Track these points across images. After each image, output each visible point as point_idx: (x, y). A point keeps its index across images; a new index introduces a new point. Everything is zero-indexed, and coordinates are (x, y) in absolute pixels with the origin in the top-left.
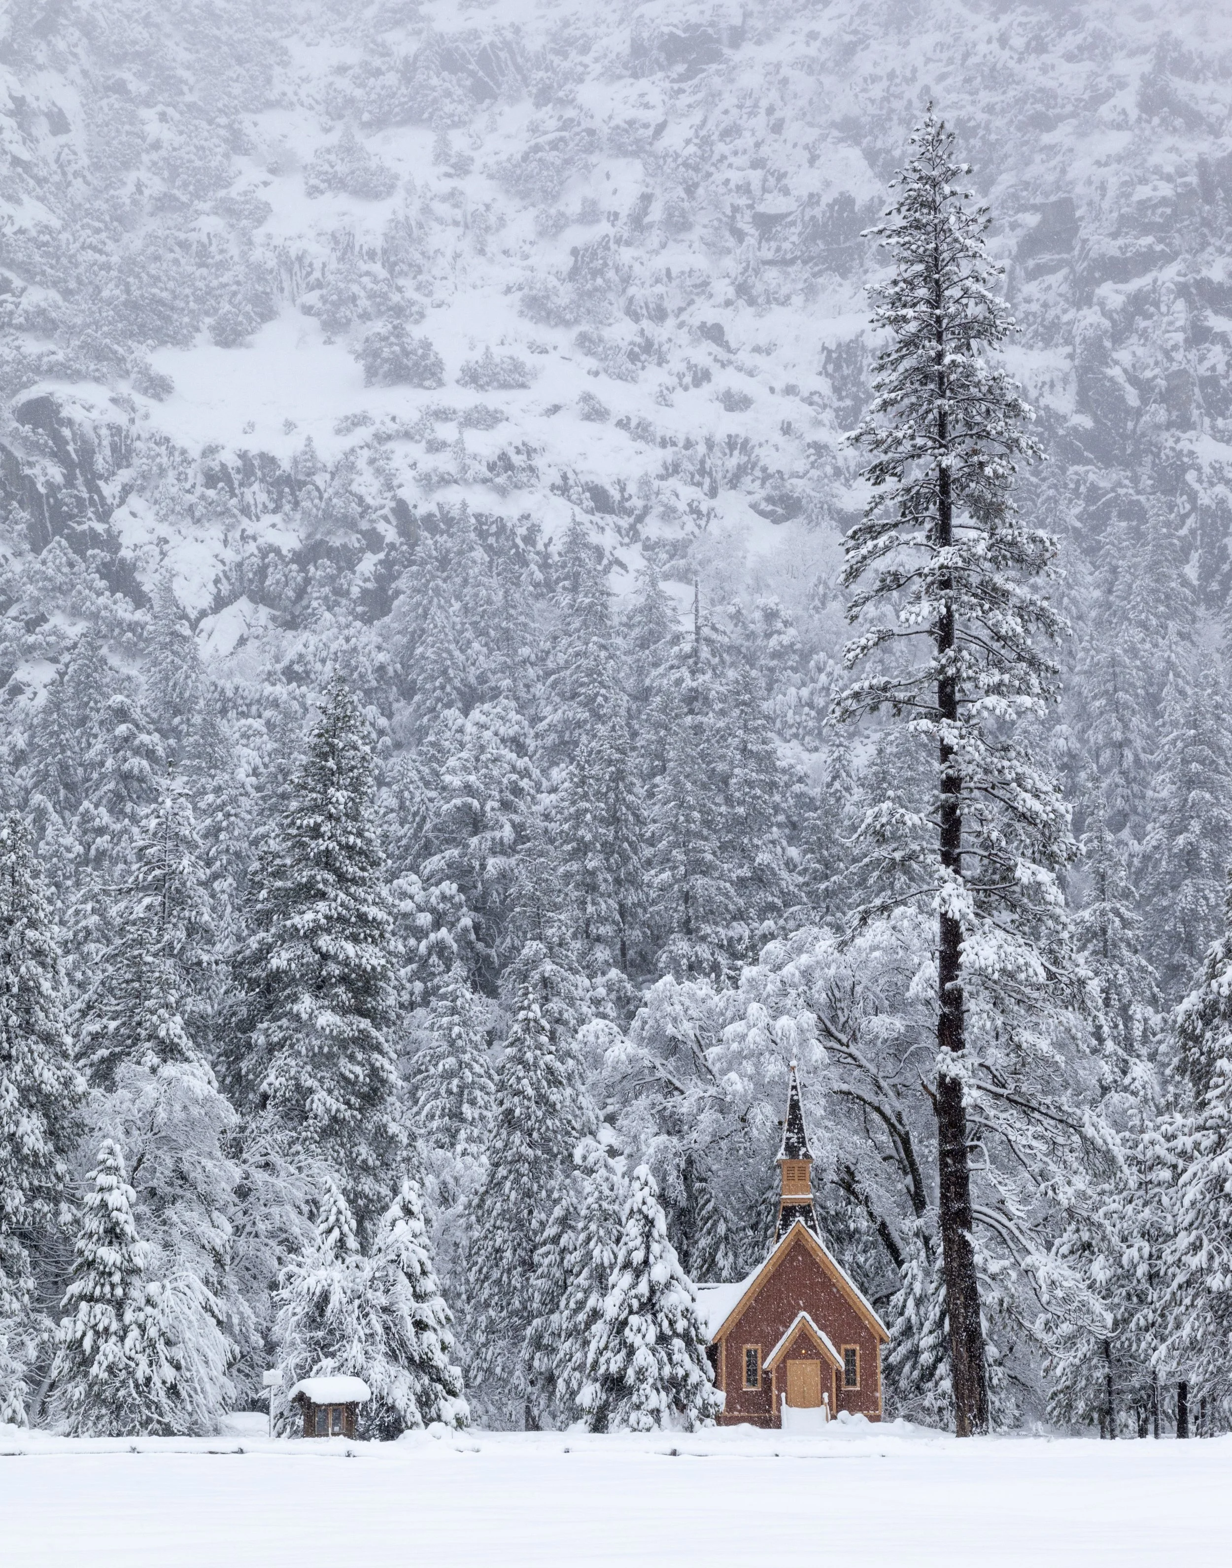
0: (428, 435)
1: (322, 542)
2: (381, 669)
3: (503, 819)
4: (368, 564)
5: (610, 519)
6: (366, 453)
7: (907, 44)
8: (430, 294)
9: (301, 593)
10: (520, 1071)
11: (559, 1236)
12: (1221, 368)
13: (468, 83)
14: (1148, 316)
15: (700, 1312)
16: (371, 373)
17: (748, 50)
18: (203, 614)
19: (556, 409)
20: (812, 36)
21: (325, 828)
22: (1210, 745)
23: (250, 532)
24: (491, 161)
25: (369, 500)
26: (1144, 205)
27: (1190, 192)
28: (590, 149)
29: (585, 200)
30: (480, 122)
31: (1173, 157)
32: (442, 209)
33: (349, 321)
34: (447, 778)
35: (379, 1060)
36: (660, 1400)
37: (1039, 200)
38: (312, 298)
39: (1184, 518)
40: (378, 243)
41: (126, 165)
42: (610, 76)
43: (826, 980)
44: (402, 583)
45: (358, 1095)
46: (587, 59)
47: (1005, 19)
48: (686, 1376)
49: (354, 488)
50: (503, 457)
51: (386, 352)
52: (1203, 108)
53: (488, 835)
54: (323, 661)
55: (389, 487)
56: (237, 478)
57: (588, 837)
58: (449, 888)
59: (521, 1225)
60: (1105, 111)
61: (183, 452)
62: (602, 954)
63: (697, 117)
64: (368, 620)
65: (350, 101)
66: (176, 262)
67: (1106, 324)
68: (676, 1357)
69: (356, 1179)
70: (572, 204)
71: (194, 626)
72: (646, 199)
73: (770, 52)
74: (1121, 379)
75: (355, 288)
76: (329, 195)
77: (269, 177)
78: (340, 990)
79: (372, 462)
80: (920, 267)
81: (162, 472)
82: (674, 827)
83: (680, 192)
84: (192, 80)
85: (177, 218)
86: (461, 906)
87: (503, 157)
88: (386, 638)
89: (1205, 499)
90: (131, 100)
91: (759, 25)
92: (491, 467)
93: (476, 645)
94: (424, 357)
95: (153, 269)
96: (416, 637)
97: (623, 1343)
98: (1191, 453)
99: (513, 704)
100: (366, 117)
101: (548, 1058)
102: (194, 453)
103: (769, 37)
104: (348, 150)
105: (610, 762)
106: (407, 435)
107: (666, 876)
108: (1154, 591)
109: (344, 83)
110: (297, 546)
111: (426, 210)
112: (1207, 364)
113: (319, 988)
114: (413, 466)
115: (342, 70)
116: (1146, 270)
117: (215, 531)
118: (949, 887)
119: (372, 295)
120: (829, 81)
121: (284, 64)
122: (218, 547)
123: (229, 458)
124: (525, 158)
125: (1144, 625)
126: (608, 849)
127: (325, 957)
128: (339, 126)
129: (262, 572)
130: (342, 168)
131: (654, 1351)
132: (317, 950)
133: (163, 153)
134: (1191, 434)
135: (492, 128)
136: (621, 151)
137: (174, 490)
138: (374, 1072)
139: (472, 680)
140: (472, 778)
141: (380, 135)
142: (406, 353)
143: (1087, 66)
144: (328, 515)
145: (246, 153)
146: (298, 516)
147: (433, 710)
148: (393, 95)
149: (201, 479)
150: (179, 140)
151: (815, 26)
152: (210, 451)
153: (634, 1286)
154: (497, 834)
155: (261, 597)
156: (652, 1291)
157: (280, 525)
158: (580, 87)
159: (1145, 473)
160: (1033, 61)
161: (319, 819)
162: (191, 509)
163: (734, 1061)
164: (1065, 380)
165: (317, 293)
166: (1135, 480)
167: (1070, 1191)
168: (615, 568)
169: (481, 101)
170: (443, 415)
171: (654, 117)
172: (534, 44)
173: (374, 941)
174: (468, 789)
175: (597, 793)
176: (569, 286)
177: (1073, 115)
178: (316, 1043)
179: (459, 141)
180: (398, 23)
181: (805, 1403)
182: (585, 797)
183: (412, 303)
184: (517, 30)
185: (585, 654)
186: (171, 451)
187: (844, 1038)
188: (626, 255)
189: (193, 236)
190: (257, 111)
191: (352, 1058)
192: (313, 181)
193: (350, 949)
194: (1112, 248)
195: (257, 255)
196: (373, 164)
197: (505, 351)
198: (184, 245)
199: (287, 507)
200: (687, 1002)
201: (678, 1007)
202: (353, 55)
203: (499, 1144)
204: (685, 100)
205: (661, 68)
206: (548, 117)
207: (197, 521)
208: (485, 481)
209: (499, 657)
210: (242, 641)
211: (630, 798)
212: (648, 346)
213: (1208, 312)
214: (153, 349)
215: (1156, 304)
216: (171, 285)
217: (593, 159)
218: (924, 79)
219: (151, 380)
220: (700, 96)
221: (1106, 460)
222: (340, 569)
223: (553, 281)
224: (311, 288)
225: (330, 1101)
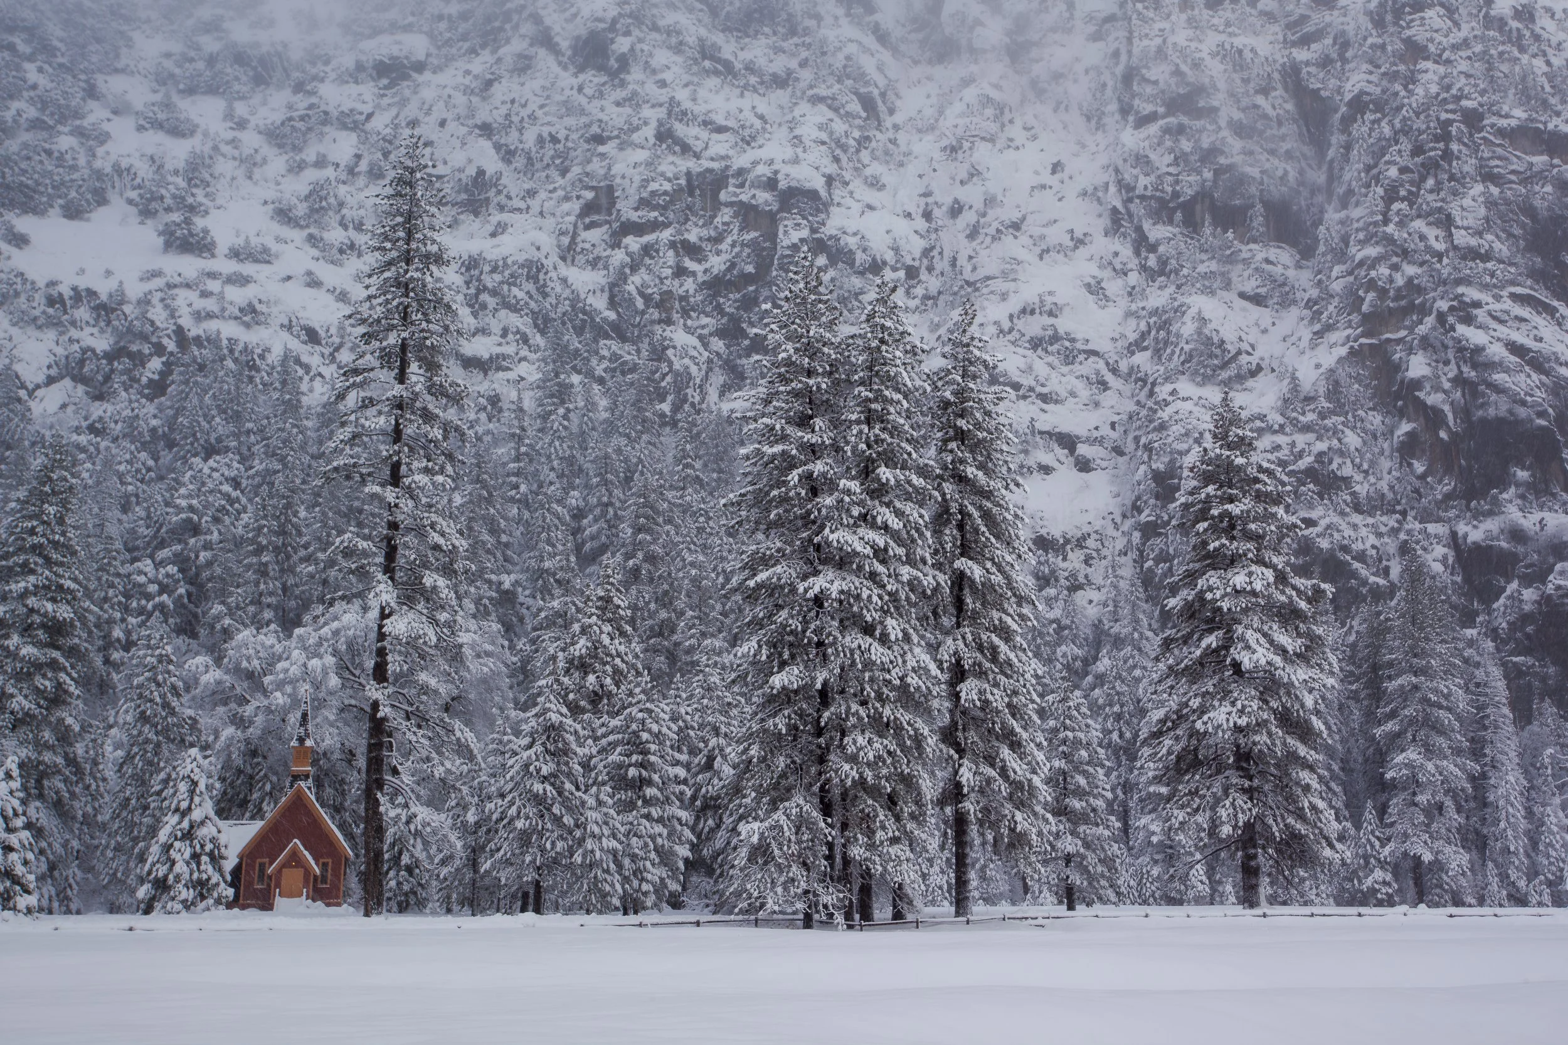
0: (202, 287)
1: (124, 348)
2: (153, 430)
3: (213, 528)
4: (156, 364)
5: (317, 348)
6: (159, 295)
7: (523, 84)
8: (213, 200)
9: (108, 378)
10: (153, 687)
11: (162, 791)
12: (691, 292)
13: (251, 73)
14: (652, 258)
15: (223, 839)
16: (168, 246)
17: (427, 75)
18: (38, 387)
19: (289, 278)
20: (468, 72)
21: (39, 529)
22: (651, 508)
23: (75, 337)
24: (261, 123)
25: (158, 324)
26: (653, 193)
27: (681, 189)
28: (324, 123)
29: (318, 154)
30: (256, 99)
31: (672, 167)
32: (225, 149)
33: (157, 211)
34: (178, 501)
35: (63, 676)
36: (188, 894)
37: (594, 184)
38: (133, 195)
39: (664, 375)
40: (181, 165)
41: (11, 97)
42: (341, 80)
43: (347, 637)
44: (175, 376)
45: (46, 699)
46: (328, 69)
47: (582, 77)
48: (209, 879)
49: (149, 315)
50: (250, 305)
51: (179, 233)
52: (691, 142)
53: (202, 538)
54: (116, 422)
55: (173, 316)
56: (68, 303)
57: (265, 542)
58: (172, 569)
59: (143, 783)
60: (636, 137)
61: (33, 283)
62: (268, 614)
63: (394, 111)
64: (150, 399)
65: (172, 76)
66: (41, 162)
67: (628, 260)
68: (203, 867)
69: (40, 753)
70: (310, 155)
71: (31, 393)
72: (358, 157)
73: (441, 78)
74: (634, 293)
75: (163, 191)
76: (151, 132)
77: (111, 116)
78: (40, 632)
79: (162, 300)
80: (399, 219)
81: (17, 294)
82: (319, 539)
83: (379, 155)
84: (63, 49)
85: (45, 134)
86: (178, 581)
87: (269, 121)
88: (161, 411)
89: (677, 366)
90: (19, 56)
91: (436, 62)
92: (241, 310)
93: (218, 420)
94: (203, 238)
95: (24, 165)
96: (179, 411)
97: (169, 859)
98: (671, 340)
99: (237, 457)
100: (181, 86)
101: (173, 679)
102: (41, 283)
103: (441, 70)
104: (168, 106)
105: (283, 497)
106: (188, 286)
107: (311, 568)
108: (635, 417)
109: (169, 64)
110: (107, 348)
111: (215, 148)
112: (684, 288)
113: (26, 630)
114: (190, 305)
115: (168, 55)
116: (653, 231)
117: (51, 335)
118: (382, 586)
119: (174, 197)
120: (475, 99)
121: (129, 47)
122: (53, 346)
123: (65, 290)
124: (283, 124)
125: (628, 436)
126: (277, 550)
127: (32, 610)
128: (163, 89)
129: (82, 362)
130: (161, 116)
131: (188, 863)
132: (26, 606)
133: (38, 92)
134: (672, 328)
135: (264, 103)
136: (344, 127)
137: (24, 307)
138: (59, 685)
139: (213, 441)
140: (194, 502)
141: (189, 99)
142: (192, 235)
143: (628, 110)
144: (129, 330)
145: (98, 99)
146: (110, 330)
147: (184, 457)
148: (200, 75)
149: (43, 301)
150: (50, 86)
151: (469, 67)
152: (52, 284)
153: (179, 823)
154: (208, 537)
155: (80, 379)
156: (192, 827)
157: (97, 334)
158: (321, 86)
159: (645, 346)
160: (597, 103)
161: (35, 523)
162: (35, 319)
163: (280, 686)
164: (602, 291)
165: (137, 192)
166: (638, 351)
167: (442, 769)
168: (318, 379)
169: (258, 85)
170: (212, 275)
171: (367, 109)
172: (296, 55)
173: (68, 602)
174: (191, 508)
175: (273, 515)
176: (305, 205)
177: (617, 137)
178: (19, 665)
179: (241, 109)
180: (208, 31)
181: (291, 895)
182: (265, 517)
183: (200, 204)
184: (285, 46)
185: (282, 430)
186: (25, 281)
187: (357, 672)
188: (342, 190)
189: (54, 147)
190: (109, 74)
191: (44, 676)
192: (141, 122)
193: (49, 607)
194: (634, 216)
195: (98, 164)
196: (182, 117)
197: (259, 240)
198: (49, 153)
199: (103, 324)
200: (259, 648)
201: (251, 651)
202: (176, 47)
203: (135, 732)
204: (386, 101)
205: (374, 80)
206: (301, 103)
207: (39, 328)
208: (236, 318)
209: (231, 427)
210: (64, 406)
211: (295, 520)
212: (352, 246)
213: (686, 259)
214: (18, 216)
215: (657, 251)
216: (36, 176)
217: (327, 129)
218: (532, 107)
219: (14, 235)
220: (396, 99)
221: (623, 338)
222: (135, 365)
223: (294, 200)
224: (134, 188)
225: (24, 702)
